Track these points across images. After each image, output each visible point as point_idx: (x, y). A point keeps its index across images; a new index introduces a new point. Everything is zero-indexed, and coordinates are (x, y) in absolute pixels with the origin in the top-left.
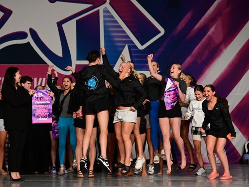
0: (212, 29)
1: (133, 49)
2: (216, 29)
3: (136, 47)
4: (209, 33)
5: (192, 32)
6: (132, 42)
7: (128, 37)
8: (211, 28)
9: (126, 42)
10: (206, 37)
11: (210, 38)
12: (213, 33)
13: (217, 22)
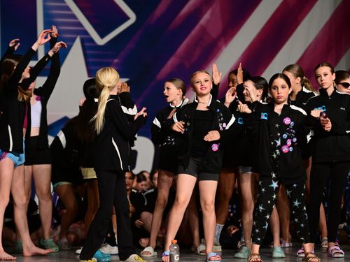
0: (207, 16)
1: (88, 44)
2: (212, 15)
3: (91, 40)
4: (203, 21)
5: (176, 19)
6: (86, 32)
7: (80, 24)
8: (205, 13)
9: (78, 33)
10: (197, 27)
11: (204, 29)
12: (208, 21)
13: (214, 6)
